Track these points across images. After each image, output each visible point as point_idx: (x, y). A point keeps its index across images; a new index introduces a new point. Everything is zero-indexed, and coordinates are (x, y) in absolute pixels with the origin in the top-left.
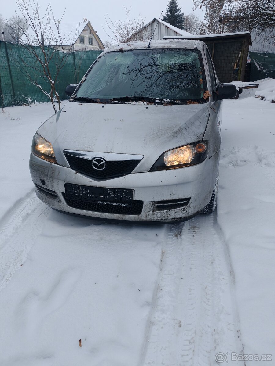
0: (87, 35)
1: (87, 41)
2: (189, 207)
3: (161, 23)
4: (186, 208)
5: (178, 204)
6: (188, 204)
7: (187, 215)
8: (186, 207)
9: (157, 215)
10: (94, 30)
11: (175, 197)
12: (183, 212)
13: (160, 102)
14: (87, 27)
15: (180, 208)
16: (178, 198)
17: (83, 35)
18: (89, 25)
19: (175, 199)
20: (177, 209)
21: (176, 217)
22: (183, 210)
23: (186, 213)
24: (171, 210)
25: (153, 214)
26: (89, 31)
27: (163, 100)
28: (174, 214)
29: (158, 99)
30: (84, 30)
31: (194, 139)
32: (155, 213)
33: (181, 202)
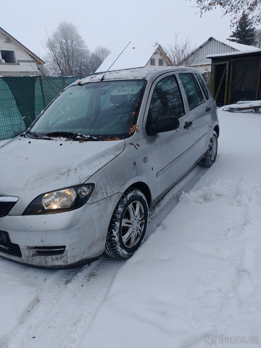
0: (157, 57)
1: (157, 62)
2: (66, 255)
3: (217, 41)
4: (63, 257)
5: (54, 251)
6: (65, 253)
7: (65, 264)
8: (63, 255)
9: (36, 260)
10: (164, 52)
11: (47, 244)
12: (61, 261)
13: (80, 137)
14: (158, 50)
15: (57, 256)
16: (50, 246)
17: (153, 57)
18: (160, 48)
19: (47, 246)
20: (54, 257)
21: (54, 264)
22: (60, 258)
23: (64, 261)
24: (48, 257)
25: (33, 259)
26: (160, 53)
27: (83, 136)
28: (51, 261)
29: (79, 135)
30: (155, 53)
31: (76, 182)
32: (34, 258)
33: (58, 250)
